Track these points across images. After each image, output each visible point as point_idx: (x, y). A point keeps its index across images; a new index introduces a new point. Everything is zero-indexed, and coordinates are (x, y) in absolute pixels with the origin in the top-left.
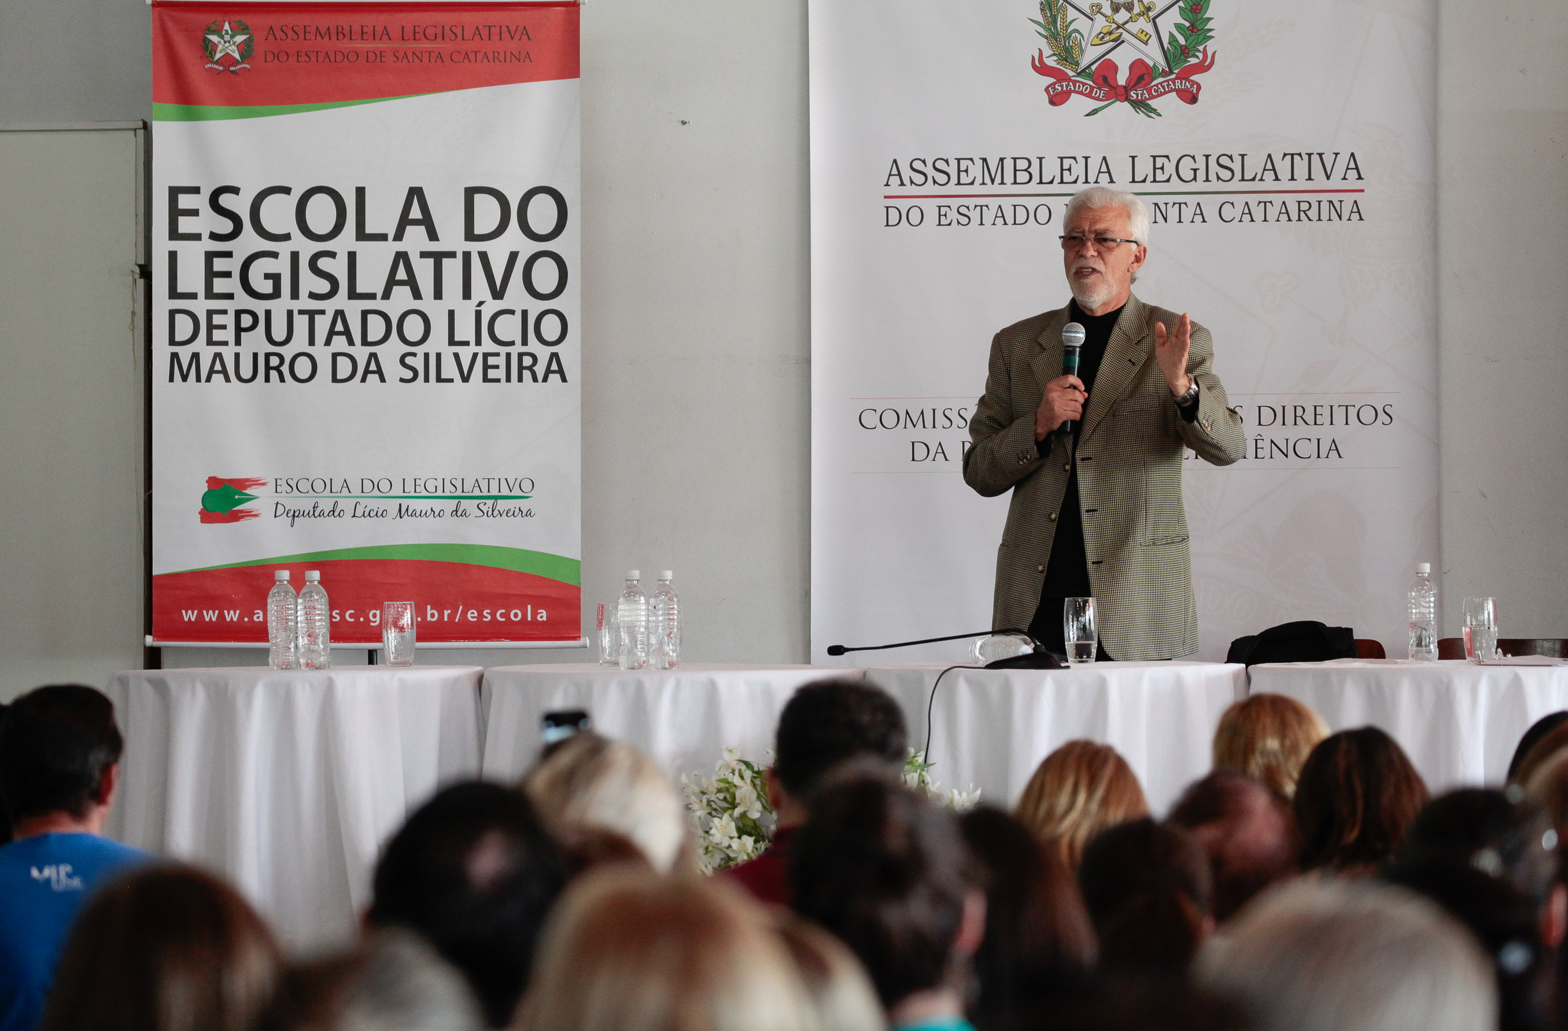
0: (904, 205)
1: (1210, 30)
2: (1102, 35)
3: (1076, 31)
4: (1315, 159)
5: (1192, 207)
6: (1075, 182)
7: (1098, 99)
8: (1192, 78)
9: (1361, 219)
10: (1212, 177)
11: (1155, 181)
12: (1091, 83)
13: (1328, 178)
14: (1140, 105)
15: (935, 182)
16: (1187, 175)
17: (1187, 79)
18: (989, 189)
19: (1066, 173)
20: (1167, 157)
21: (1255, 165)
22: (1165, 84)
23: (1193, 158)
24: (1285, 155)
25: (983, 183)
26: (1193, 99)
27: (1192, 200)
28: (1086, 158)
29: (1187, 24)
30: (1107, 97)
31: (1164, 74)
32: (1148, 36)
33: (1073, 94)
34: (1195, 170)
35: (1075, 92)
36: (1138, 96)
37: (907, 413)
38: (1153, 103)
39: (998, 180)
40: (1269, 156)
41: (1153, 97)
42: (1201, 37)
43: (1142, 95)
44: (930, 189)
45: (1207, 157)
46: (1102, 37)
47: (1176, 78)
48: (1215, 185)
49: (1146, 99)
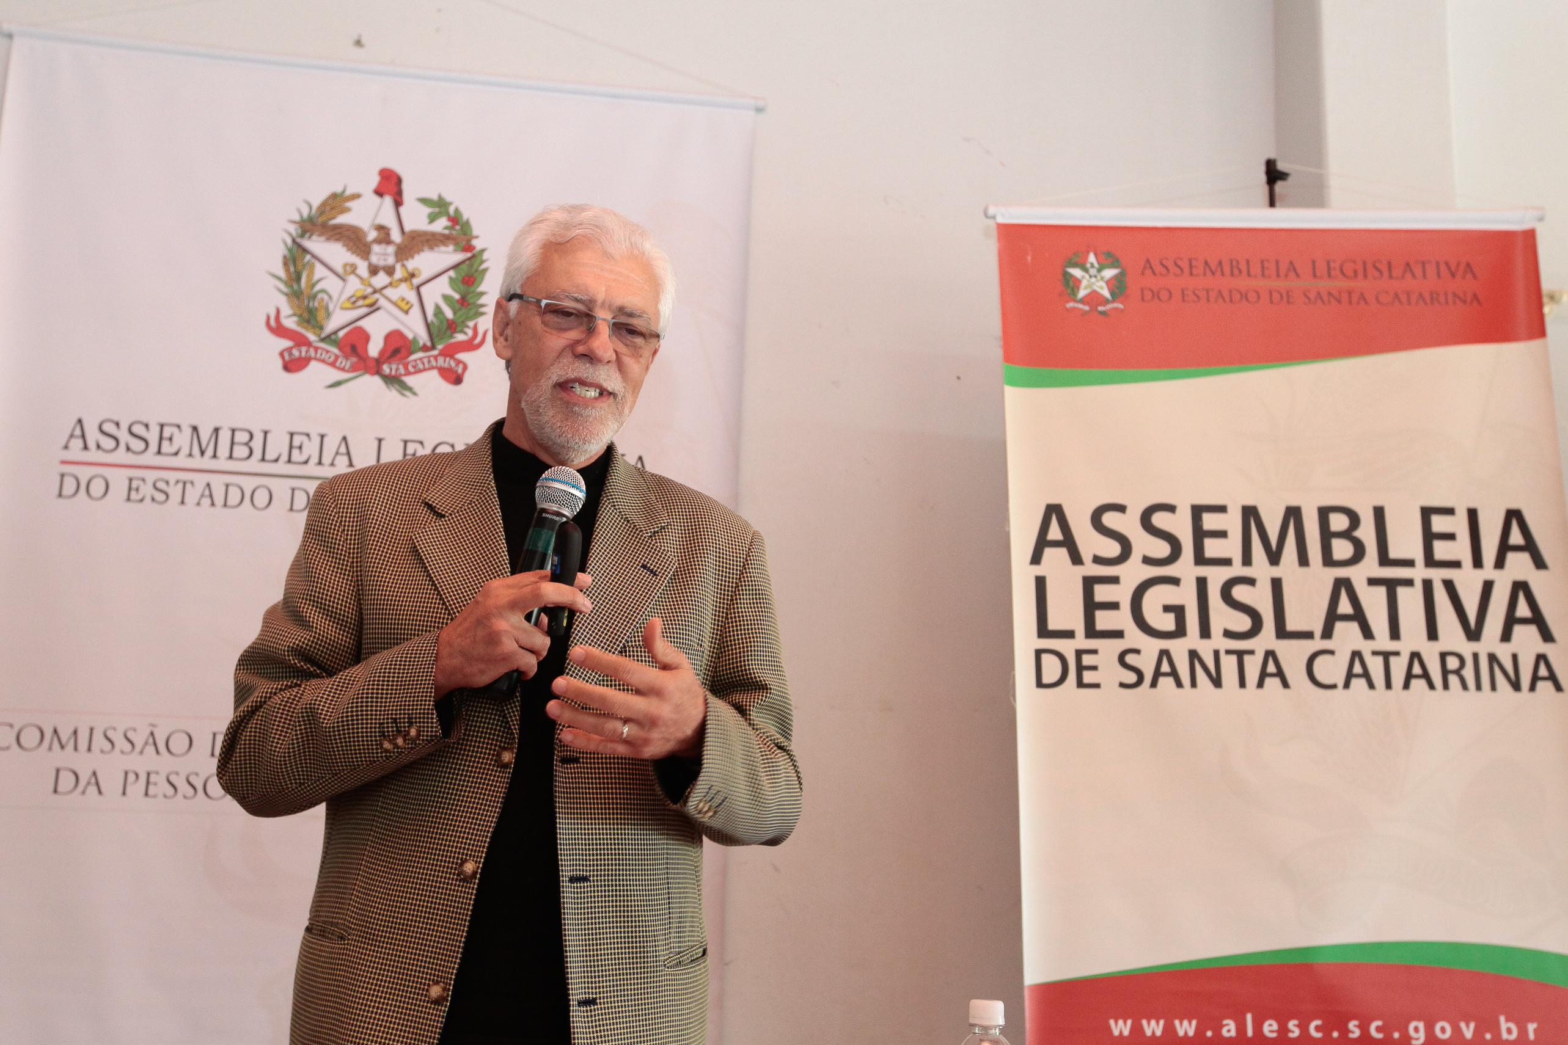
0: (84, 473)
1: (483, 306)
2: (353, 299)
3: (323, 291)
6: (306, 462)
7: (343, 369)
8: (458, 356)
12: (335, 350)
14: (393, 381)
15: (128, 449)
17: (452, 357)
18: (197, 462)
19: (295, 452)
20: (421, 443)
22: (425, 360)
25: (190, 455)
26: (457, 380)
28: (322, 437)
29: (457, 296)
30: (354, 369)
31: (425, 348)
32: (409, 305)
33: (313, 364)
35: (316, 359)
36: (391, 371)
37: (55, 731)
38: (409, 380)
39: (210, 452)
41: (408, 373)
42: (473, 312)
44: (121, 456)
46: (354, 302)
49: (401, 375)
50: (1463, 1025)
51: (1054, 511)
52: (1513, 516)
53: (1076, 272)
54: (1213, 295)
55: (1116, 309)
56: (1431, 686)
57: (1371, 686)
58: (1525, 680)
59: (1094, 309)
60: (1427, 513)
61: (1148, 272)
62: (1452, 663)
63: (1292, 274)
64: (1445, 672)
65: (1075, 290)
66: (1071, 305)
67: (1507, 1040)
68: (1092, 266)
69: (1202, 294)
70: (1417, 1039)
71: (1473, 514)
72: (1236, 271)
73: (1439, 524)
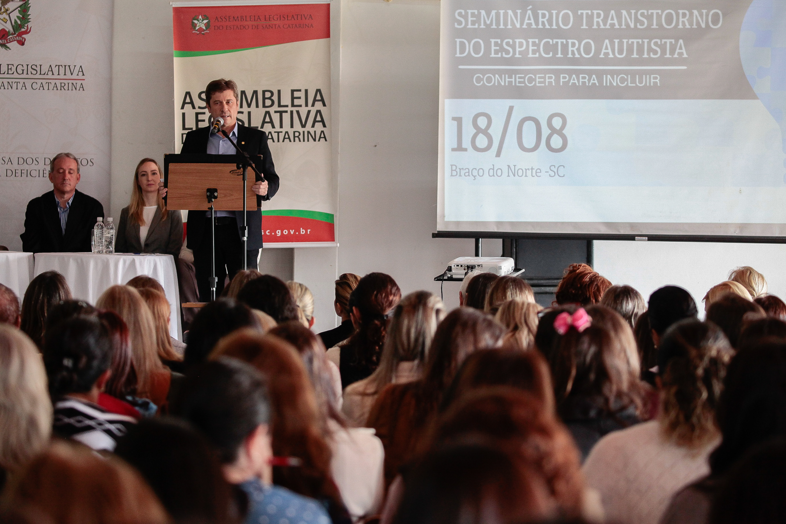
1: (30, 19)
4: (67, 67)
5: (22, 84)
8: (23, 36)
9: (83, 90)
10: (29, 73)
11: (8, 73)
13: (72, 74)
14: (3, 45)
16: (20, 71)
17: (21, 36)
20: (13, 65)
21: (45, 69)
22: (13, 38)
23: (22, 65)
24: (56, 66)
26: (23, 44)
27: (22, 81)
29: (21, 16)
31: (12, 34)
32: (7, 20)
34: (23, 70)
36: (2, 42)
38: (8, 45)
40: (50, 66)
41: (8, 43)
42: (27, 21)
43: (4, 42)
45: (28, 65)
47: (17, 36)
48: (30, 76)
49: (5, 43)
50: (291, 231)
51: (188, 94)
52: (318, 91)
53: (196, 22)
54: (235, 27)
55: (207, 33)
56: (290, 141)
57: (274, 141)
58: (317, 139)
59: (200, 33)
60: (293, 91)
61: (217, 21)
62: (297, 134)
63: (259, 20)
64: (294, 137)
65: (195, 27)
66: (194, 32)
67: (302, 234)
68: (200, 20)
69: (232, 27)
70: (279, 234)
71: (306, 91)
72: (242, 20)
73: (296, 94)
